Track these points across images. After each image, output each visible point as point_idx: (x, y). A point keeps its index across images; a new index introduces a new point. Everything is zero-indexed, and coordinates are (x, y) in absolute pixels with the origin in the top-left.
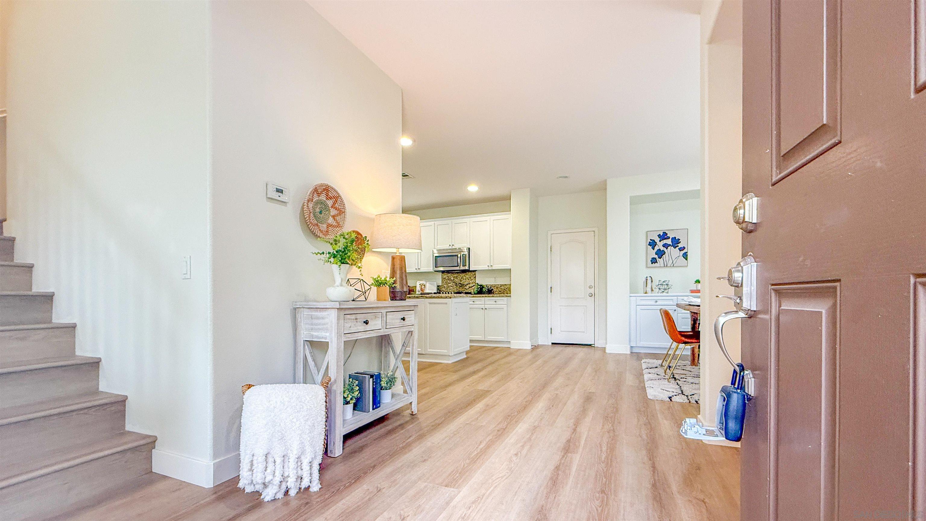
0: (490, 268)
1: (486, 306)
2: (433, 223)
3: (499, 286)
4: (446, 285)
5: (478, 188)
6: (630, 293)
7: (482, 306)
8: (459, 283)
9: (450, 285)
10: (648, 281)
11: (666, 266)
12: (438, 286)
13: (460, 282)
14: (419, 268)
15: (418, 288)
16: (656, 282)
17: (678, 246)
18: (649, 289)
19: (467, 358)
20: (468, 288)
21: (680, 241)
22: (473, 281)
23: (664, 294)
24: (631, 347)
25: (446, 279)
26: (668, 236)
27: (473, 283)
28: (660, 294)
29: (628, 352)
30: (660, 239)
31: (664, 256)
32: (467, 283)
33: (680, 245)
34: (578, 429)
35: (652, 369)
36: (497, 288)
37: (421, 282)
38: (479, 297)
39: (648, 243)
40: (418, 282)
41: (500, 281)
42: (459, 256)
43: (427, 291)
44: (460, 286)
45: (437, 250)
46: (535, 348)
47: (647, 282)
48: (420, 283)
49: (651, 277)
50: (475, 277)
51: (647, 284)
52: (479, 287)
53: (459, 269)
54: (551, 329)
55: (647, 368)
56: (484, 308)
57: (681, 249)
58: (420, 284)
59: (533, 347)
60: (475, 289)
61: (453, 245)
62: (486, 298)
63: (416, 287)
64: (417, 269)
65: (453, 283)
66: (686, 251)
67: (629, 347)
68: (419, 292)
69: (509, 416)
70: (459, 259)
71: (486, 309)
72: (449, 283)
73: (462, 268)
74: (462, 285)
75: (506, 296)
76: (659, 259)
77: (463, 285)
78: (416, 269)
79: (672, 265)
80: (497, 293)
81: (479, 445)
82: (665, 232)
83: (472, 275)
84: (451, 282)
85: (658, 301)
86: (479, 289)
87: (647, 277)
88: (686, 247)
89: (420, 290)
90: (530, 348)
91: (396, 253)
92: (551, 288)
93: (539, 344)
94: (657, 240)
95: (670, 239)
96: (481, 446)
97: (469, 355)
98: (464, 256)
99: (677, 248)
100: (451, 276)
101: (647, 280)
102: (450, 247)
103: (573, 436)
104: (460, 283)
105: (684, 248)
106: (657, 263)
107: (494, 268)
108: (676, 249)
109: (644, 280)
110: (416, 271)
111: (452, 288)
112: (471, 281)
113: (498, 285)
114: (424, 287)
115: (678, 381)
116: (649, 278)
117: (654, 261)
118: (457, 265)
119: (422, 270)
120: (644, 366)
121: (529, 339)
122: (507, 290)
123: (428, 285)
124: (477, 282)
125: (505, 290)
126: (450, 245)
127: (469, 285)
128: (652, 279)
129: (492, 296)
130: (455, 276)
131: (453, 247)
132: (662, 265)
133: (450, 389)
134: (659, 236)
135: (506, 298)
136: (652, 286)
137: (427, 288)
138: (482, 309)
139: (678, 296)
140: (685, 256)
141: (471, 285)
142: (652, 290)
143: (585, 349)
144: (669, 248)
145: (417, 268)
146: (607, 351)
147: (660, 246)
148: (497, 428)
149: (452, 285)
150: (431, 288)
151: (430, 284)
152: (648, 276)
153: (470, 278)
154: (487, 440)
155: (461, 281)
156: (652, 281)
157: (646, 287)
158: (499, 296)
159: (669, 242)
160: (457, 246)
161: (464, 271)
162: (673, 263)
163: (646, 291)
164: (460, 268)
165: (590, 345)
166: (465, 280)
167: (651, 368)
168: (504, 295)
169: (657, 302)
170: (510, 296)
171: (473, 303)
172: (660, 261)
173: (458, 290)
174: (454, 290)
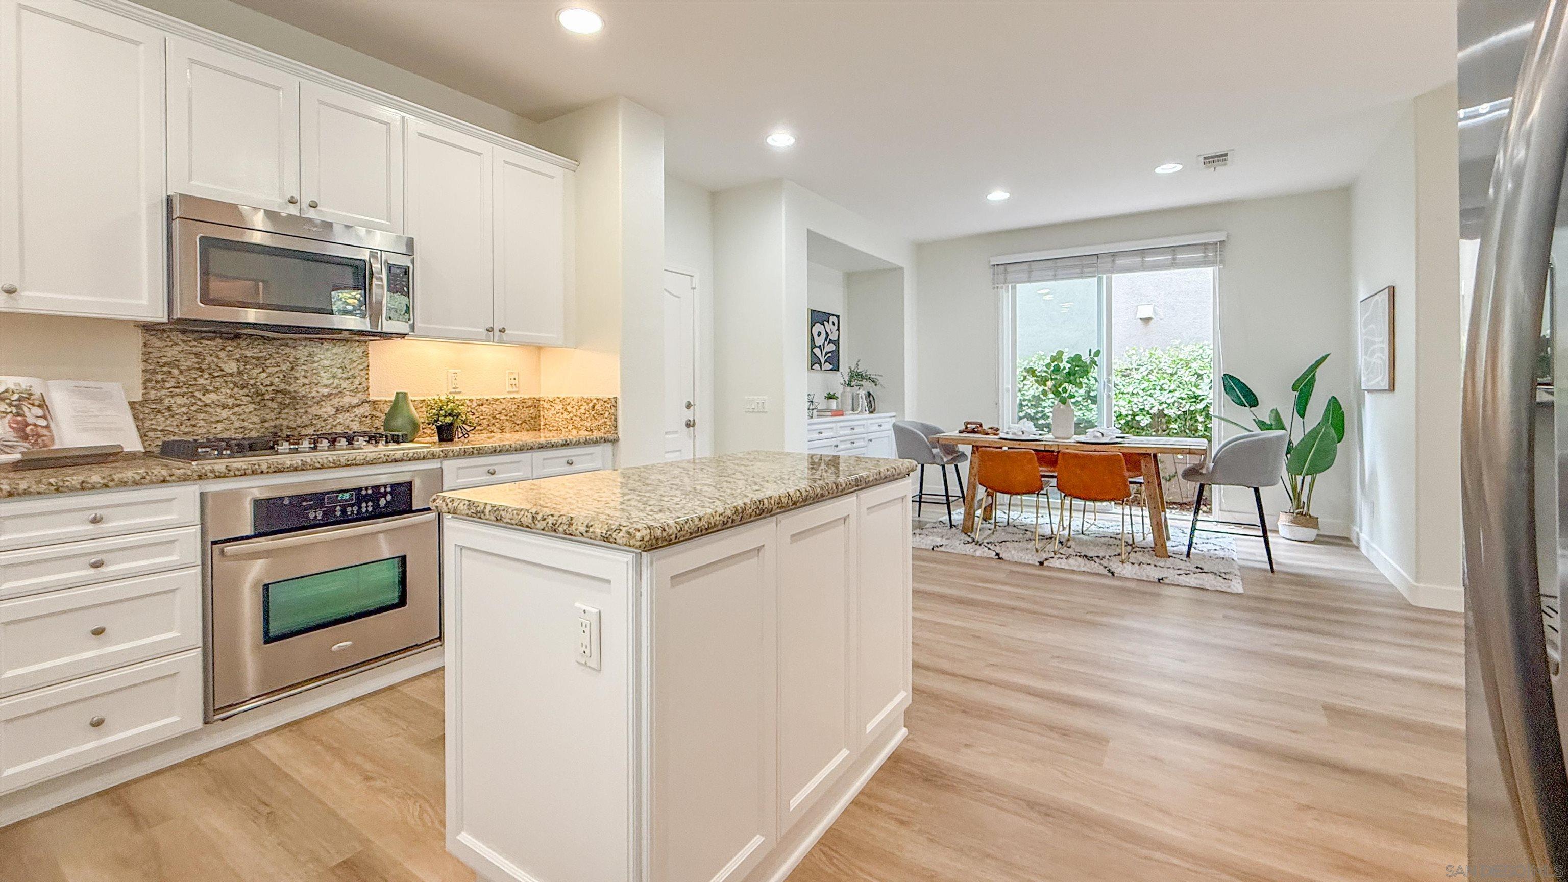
0: (496, 339)
3: (475, 404)
4: (183, 400)
12: (131, 406)
13: (283, 386)
14: (6, 283)
20: (335, 412)
22: (357, 382)
25: (184, 365)
27: (354, 391)
32: (326, 391)
43: (66, 441)
44: (283, 406)
61: (314, 205)
62: (538, 454)
65: (239, 393)
72: (202, 392)
73: (387, 325)
74: (296, 402)
75: (605, 440)
83: (350, 356)
84: (219, 382)
98: (395, 271)
100: (222, 354)
104: (283, 392)
107: (506, 339)
111: (225, 414)
112: (347, 385)
114: (41, 413)
119: (22, 304)
123: (69, 403)
126: (290, 197)
127: (335, 401)
131: (311, 214)
135: (600, 447)
137: (66, 422)
141: (347, 401)
149: (231, 402)
150: (91, 422)
151: (84, 395)
153: (340, 368)
155: (284, 380)
158: (585, 443)
170: (617, 441)
171: (489, 477)
173: (266, 425)
174: (237, 424)
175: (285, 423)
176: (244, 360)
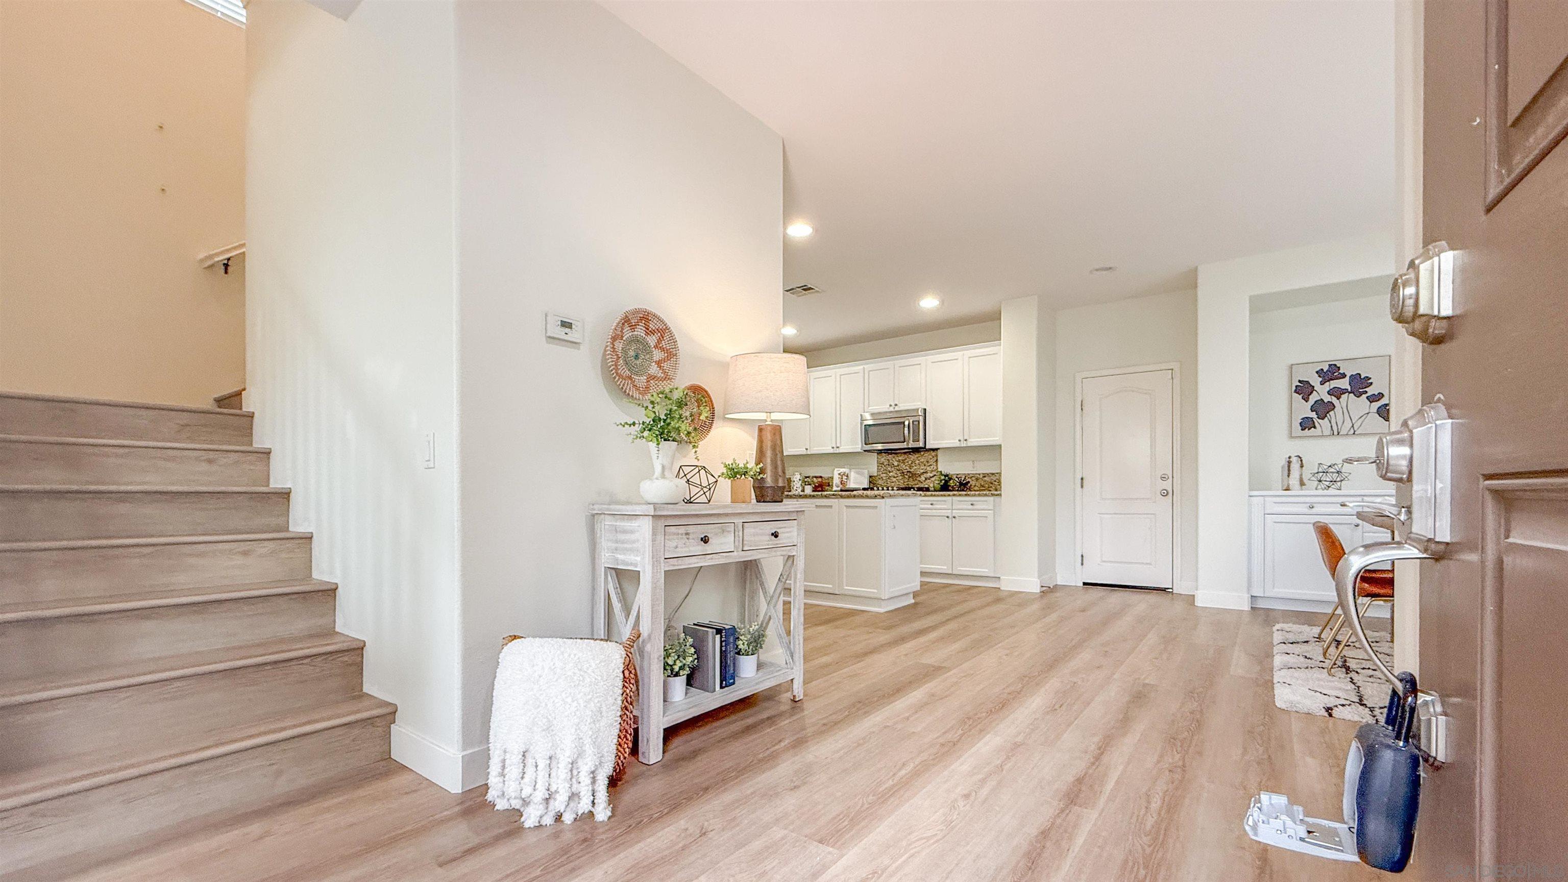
0: (964, 444)
1: (955, 513)
2: (861, 367)
3: (981, 476)
4: (885, 475)
5: (938, 303)
6: (1251, 490)
7: (948, 513)
8: (908, 472)
9: (891, 474)
10: (1292, 465)
11: (1336, 433)
12: (870, 477)
13: (909, 470)
14: (838, 445)
15: (836, 480)
16: (1311, 467)
17: (1366, 392)
18: (1294, 481)
19: (916, 604)
20: (924, 479)
21: (1370, 381)
22: (932, 467)
23: (1331, 491)
24: (1252, 596)
25: (885, 464)
26: (1341, 371)
27: (932, 471)
28: (1320, 492)
29: (1246, 607)
30: (1321, 379)
31: (1332, 413)
32: (922, 471)
33: (1371, 391)
34: (1105, 759)
35: (1294, 645)
36: (977, 479)
37: (842, 470)
38: (942, 495)
39: (1294, 388)
40: (836, 469)
41: (983, 467)
42: (906, 423)
43: (851, 485)
44: (909, 477)
45: (872, 414)
46: (1048, 591)
47: (1289, 467)
48: (839, 472)
49: (1300, 458)
50: (937, 460)
51: (1289, 470)
52: (943, 477)
53: (906, 447)
54: (1082, 556)
55: (1284, 643)
56: (950, 517)
57: (1373, 399)
58: (839, 474)
59: (1044, 588)
60: (934, 483)
61: (896, 405)
62: (954, 498)
63: (832, 478)
64: (835, 449)
65: (898, 472)
66: (1387, 402)
67: (1246, 597)
68: (838, 487)
69: (969, 718)
70: (906, 429)
71: (954, 517)
72: (890, 472)
73: (912, 445)
74: (913, 475)
75: (993, 495)
76: (1320, 421)
77: (915, 474)
78: (833, 448)
79: (1352, 431)
80: (976, 488)
81: (900, 769)
82: (1335, 365)
83: (931, 457)
84: (893, 469)
85: (1315, 505)
86: (943, 481)
87: (1290, 458)
88: (1386, 393)
89: (839, 483)
90: (1039, 591)
91: (766, 421)
92: (1082, 479)
93: (1059, 583)
94: (1315, 381)
95: (1347, 378)
96: (903, 772)
97: (919, 599)
98: (914, 423)
99: (1364, 396)
100: (894, 459)
101: (1289, 462)
102: (892, 409)
103: (1091, 771)
104: (910, 472)
105: (1381, 395)
106: (1315, 427)
107: (969, 444)
108: (1361, 397)
109: (1284, 462)
110: (832, 451)
111: (895, 479)
112: (928, 468)
113: (979, 474)
114: (846, 477)
115: (1353, 675)
116: (1294, 459)
117: (1307, 424)
118: (902, 440)
119: (841, 450)
120: (1277, 637)
121: (1036, 574)
122: (996, 483)
123: (853, 475)
124: (939, 470)
125: (992, 483)
126: (891, 406)
127: (925, 475)
128: (1301, 461)
129: (966, 495)
130: (900, 458)
131: (897, 409)
132: (1327, 432)
133: (869, 660)
134: (1320, 373)
135: (992, 498)
136: (1301, 475)
137: (852, 481)
138: (948, 517)
139: (1364, 496)
140: (1384, 413)
141: (929, 475)
142: (1302, 483)
143: (1152, 598)
144: (1344, 397)
145: (835, 446)
146: (1199, 603)
147: (1322, 392)
148: (941, 740)
149: (896, 476)
150: (857, 480)
151: (858, 473)
152: (1293, 456)
153: (928, 462)
154: (917, 761)
155: (910, 467)
156: (1302, 466)
157: (1289, 476)
158: (979, 495)
159: (1344, 384)
160: (902, 407)
161: (916, 450)
162: (1353, 426)
163: (1288, 486)
164: (908, 444)
165: (1164, 590)
166: (918, 467)
167: (1292, 643)
168: (988, 492)
169: (1313, 507)
170: (1000, 495)
171: (931, 506)
172: (1323, 425)
173: (905, 484)
174: (898, 483)
176: (899, 461)
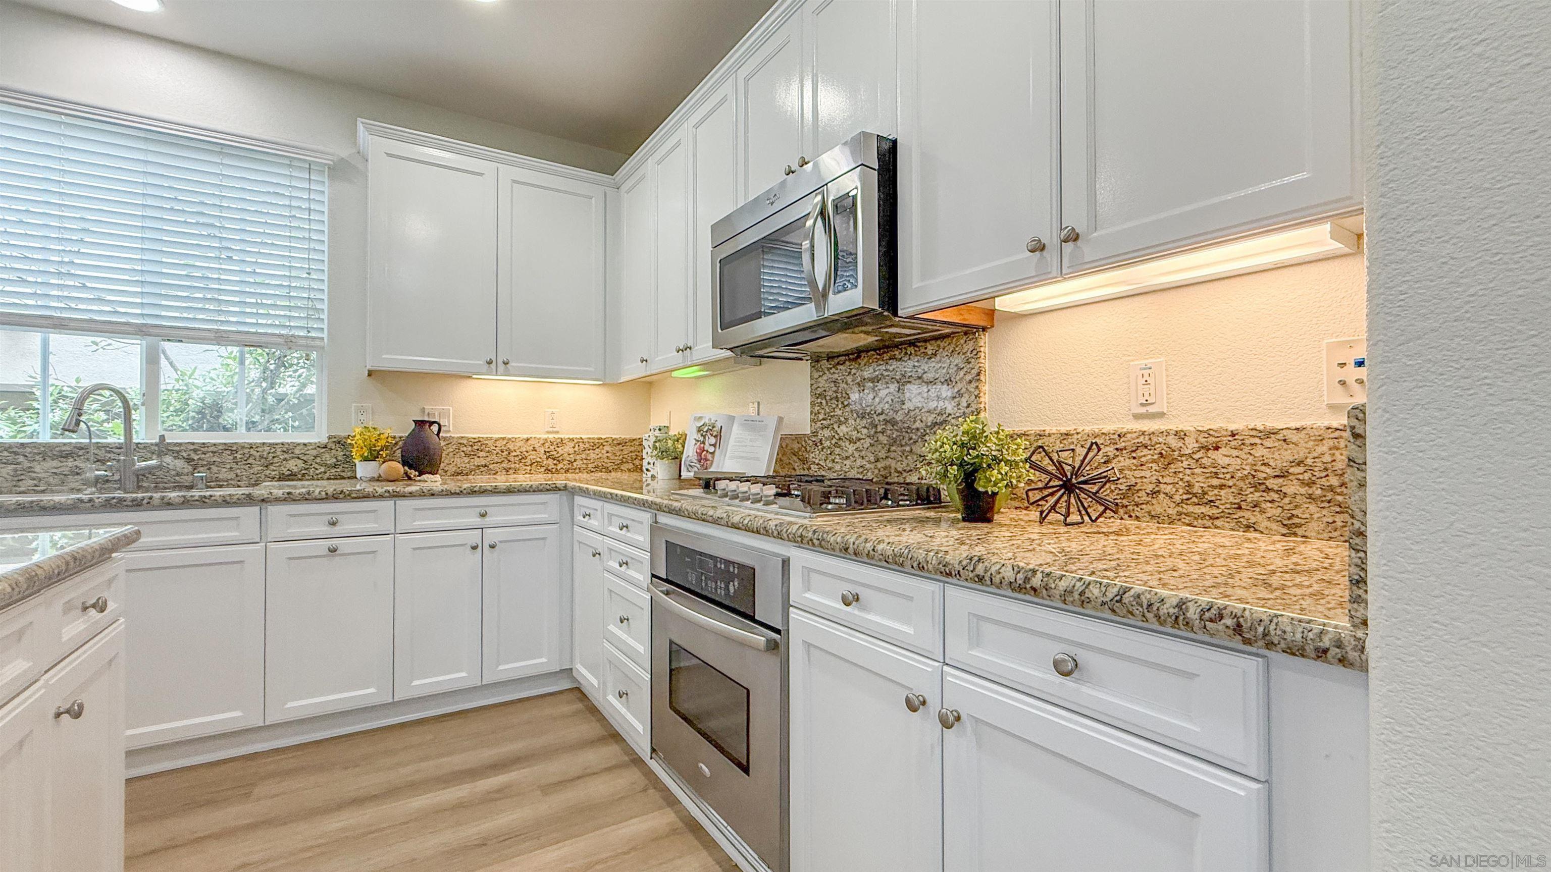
2: (733, 77)
4: (827, 433)
8: (886, 422)
9: (843, 430)
15: (691, 448)
36: (1167, 459)
37: (708, 418)
43: (725, 465)
48: (700, 424)
53: (815, 315)
58: (699, 430)
61: (803, 163)
72: (840, 423)
73: (832, 304)
78: (681, 351)
104: (893, 422)
110: (680, 360)
111: (851, 448)
114: (713, 440)
118: (811, 289)
119: (696, 357)
126: (790, 173)
137: (729, 450)
145: (684, 348)
150: (745, 450)
151: (751, 427)
164: (820, 302)
175: (893, 464)
